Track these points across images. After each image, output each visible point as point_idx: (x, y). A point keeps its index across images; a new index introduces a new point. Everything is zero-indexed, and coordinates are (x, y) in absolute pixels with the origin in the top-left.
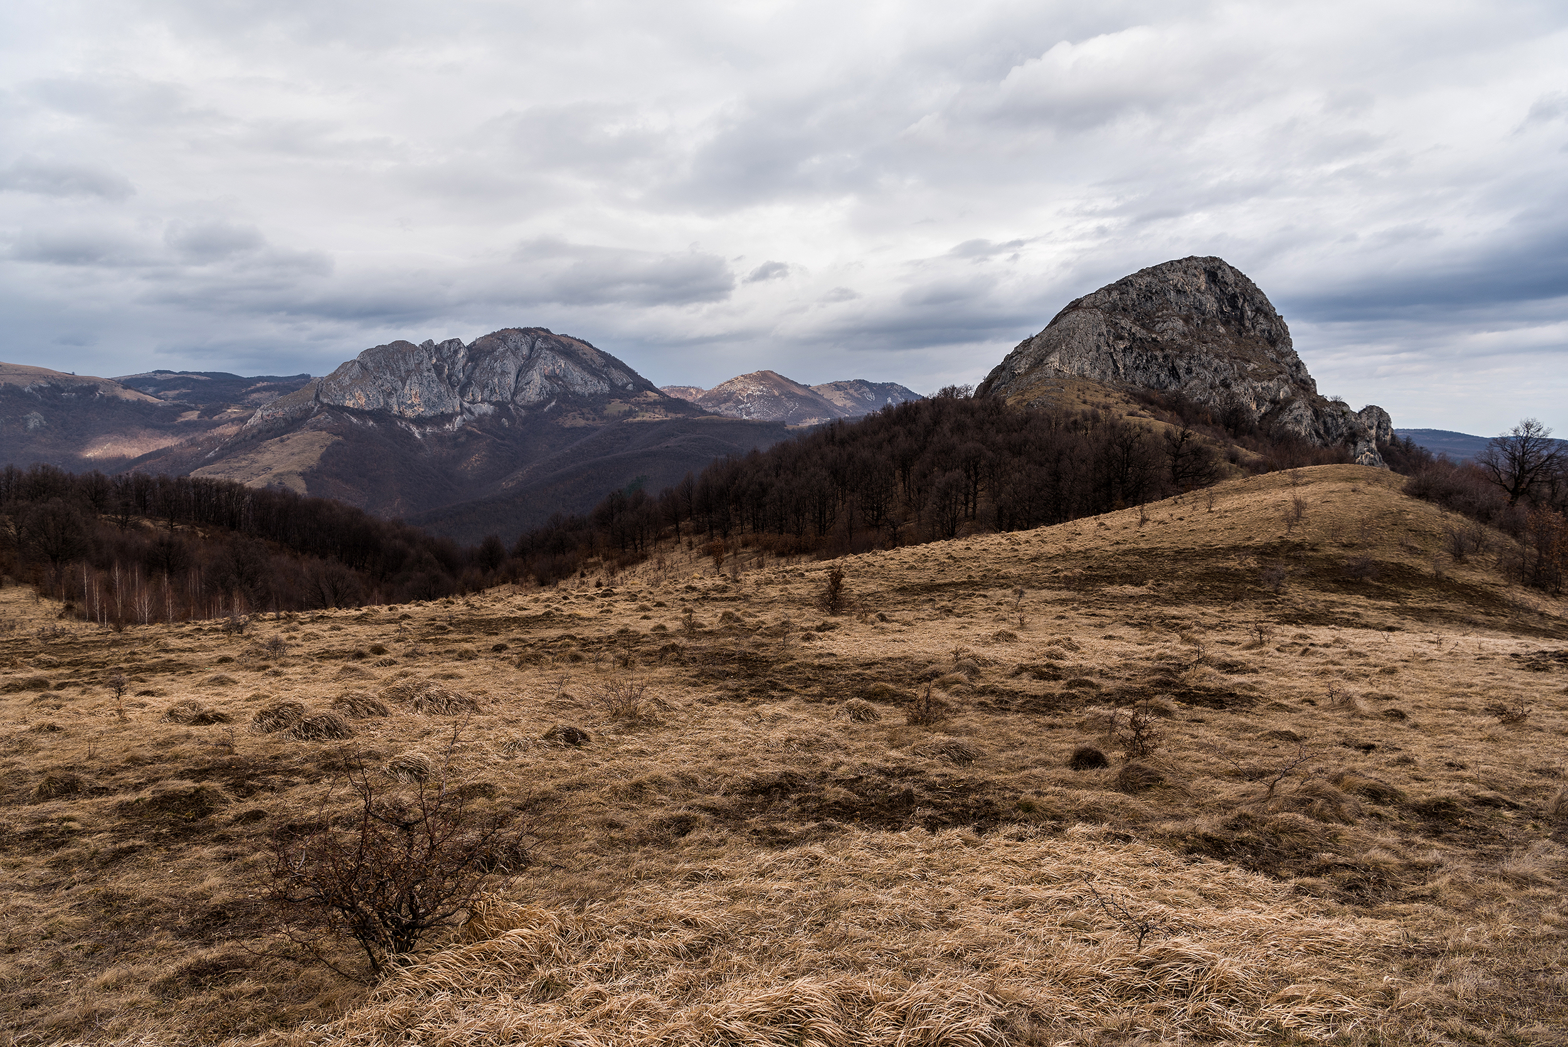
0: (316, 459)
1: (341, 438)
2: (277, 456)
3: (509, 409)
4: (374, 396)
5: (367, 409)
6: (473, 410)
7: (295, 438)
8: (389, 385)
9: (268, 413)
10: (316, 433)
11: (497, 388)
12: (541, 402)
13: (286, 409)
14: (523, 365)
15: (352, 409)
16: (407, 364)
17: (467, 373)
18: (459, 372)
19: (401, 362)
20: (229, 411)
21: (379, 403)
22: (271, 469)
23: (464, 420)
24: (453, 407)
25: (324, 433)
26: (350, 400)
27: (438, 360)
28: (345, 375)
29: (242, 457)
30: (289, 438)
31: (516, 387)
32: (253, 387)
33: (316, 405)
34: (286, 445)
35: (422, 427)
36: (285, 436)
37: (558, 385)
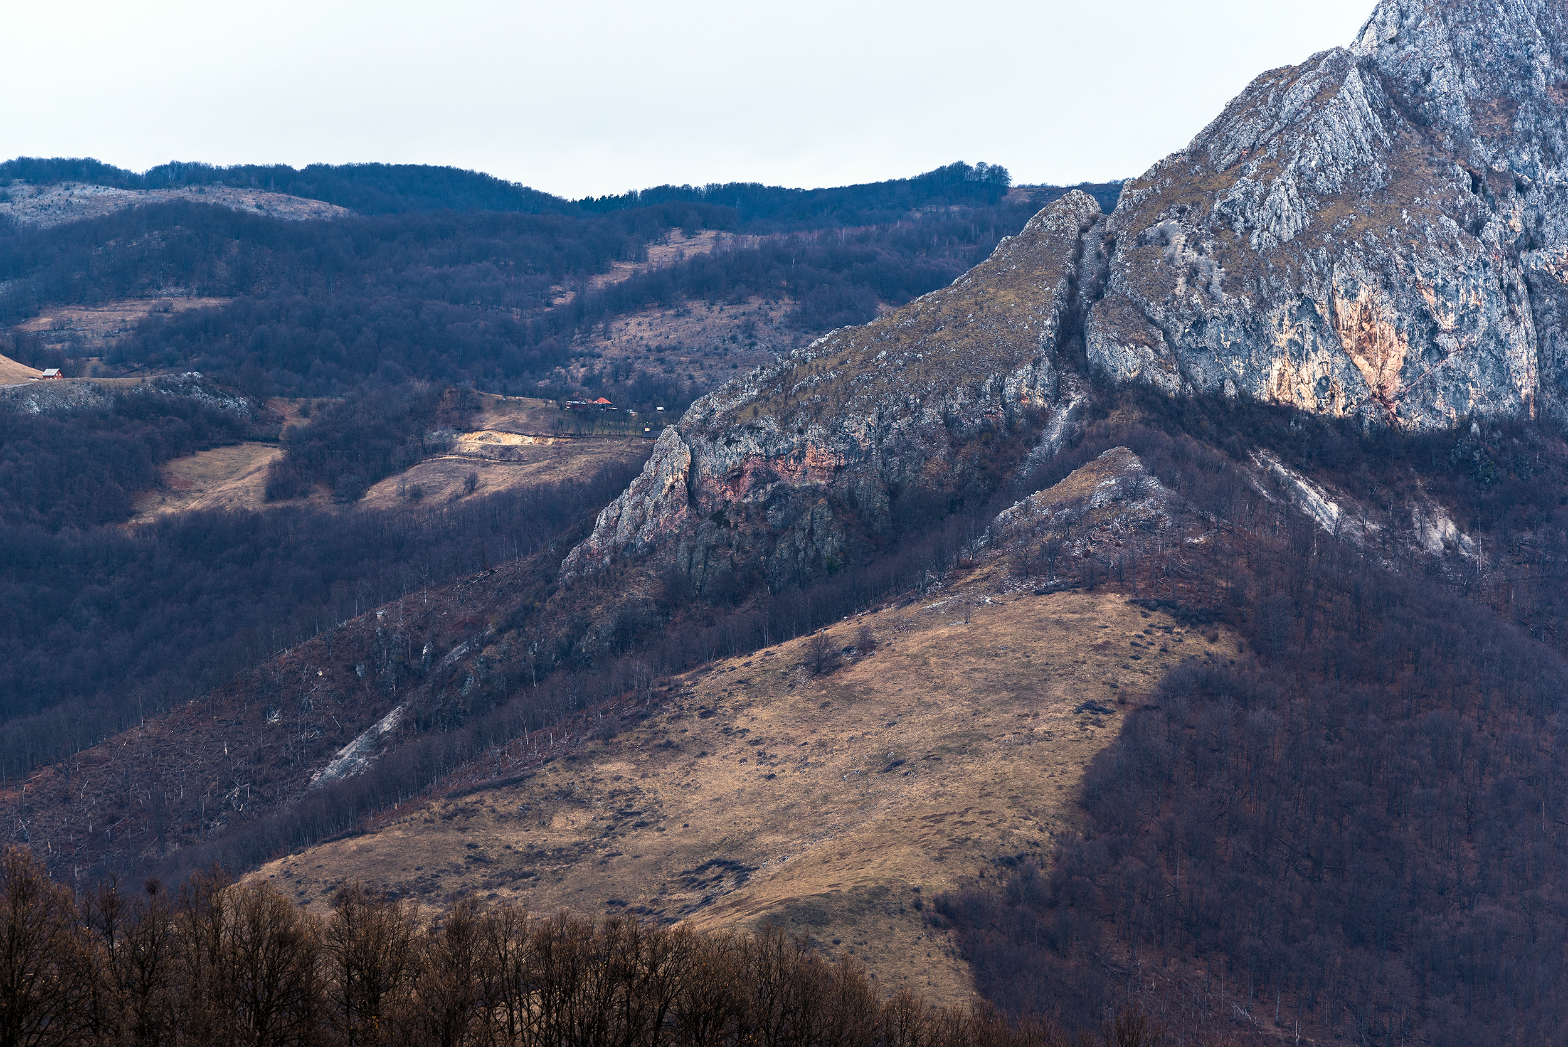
0: (1050, 801)
1: (1224, 647)
2: (790, 778)
4: (1467, 319)
5: (1416, 420)
7: (914, 643)
9: (730, 457)
10: (1055, 605)
13: (859, 428)
15: (1315, 423)
20: (471, 442)
21: (1503, 373)
22: (741, 872)
25: (1112, 604)
26: (1298, 353)
28: (1271, 169)
29: (552, 778)
30: (866, 646)
32: (622, 272)
33: (1057, 396)
34: (849, 696)
36: (842, 631)
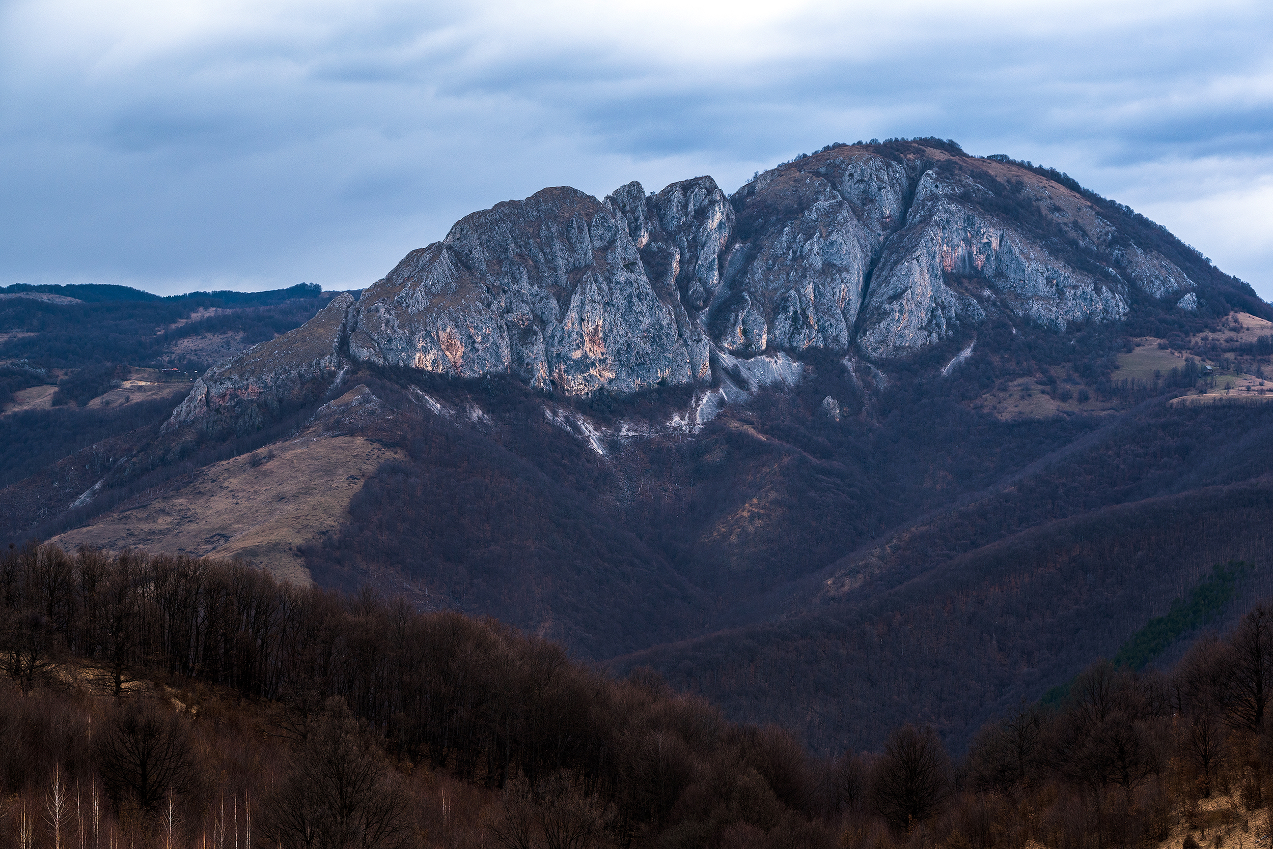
0: (338, 511)
1: (400, 456)
2: (244, 504)
3: (844, 369)
4: (485, 338)
5: (468, 374)
6: (744, 373)
7: (288, 455)
8: (526, 309)
9: (221, 389)
10: (339, 441)
11: (810, 312)
12: (932, 348)
13: (268, 378)
14: (883, 247)
15: (431, 375)
16: (572, 249)
17: (730, 271)
18: (710, 268)
19: (558, 246)
20: (127, 384)
21: (498, 357)
22: (226, 538)
23: (721, 403)
24: (694, 368)
25: (359, 440)
26: (425, 351)
27: (653, 237)
28: (416, 285)
29: (158, 505)
30: (271, 456)
31: (863, 308)
32: (182, 322)
33: (339, 366)
34: (265, 474)
35: (608, 423)
36: (262, 451)
37: (981, 300)
